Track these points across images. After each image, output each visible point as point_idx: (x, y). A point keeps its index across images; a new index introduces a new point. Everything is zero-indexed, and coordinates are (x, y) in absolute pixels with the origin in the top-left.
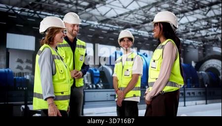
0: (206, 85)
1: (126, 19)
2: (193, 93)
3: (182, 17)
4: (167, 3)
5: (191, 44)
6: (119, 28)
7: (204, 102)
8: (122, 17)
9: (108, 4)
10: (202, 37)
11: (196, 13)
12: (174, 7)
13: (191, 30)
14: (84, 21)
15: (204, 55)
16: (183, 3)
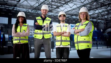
0: (108, 40)
1: (72, 12)
2: (101, 43)
3: (96, 10)
4: (89, 5)
5: (100, 22)
6: (69, 16)
7: (106, 47)
8: (70, 12)
9: (64, 6)
10: (105, 18)
11: (102, 8)
12: (92, 6)
13: (100, 16)
14: (55, 14)
15: (107, 26)
16: (96, 4)
